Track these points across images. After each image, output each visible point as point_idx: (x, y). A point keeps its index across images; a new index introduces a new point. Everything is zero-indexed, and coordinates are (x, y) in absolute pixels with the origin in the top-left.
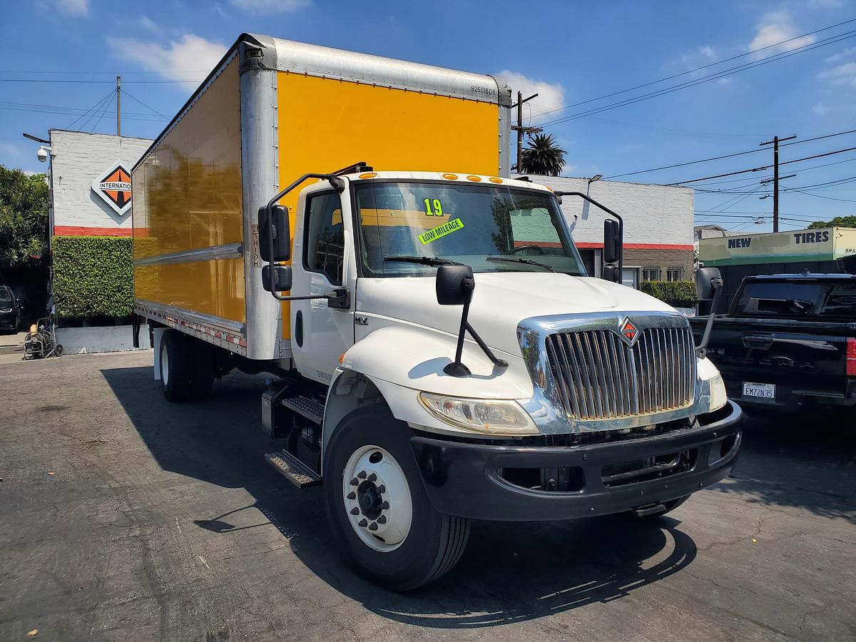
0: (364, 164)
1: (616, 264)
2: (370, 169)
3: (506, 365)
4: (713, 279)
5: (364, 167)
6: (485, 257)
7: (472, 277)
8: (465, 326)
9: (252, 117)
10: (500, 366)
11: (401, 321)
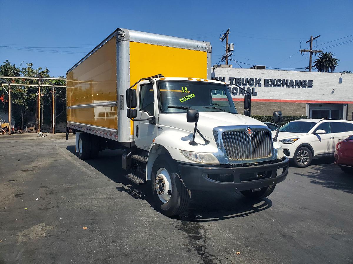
0: (161, 75)
1: (248, 109)
2: (163, 76)
3: (209, 142)
4: (279, 115)
5: (161, 76)
6: (202, 107)
7: (198, 114)
8: (196, 129)
9: (121, 57)
10: (207, 142)
11: (173, 128)
